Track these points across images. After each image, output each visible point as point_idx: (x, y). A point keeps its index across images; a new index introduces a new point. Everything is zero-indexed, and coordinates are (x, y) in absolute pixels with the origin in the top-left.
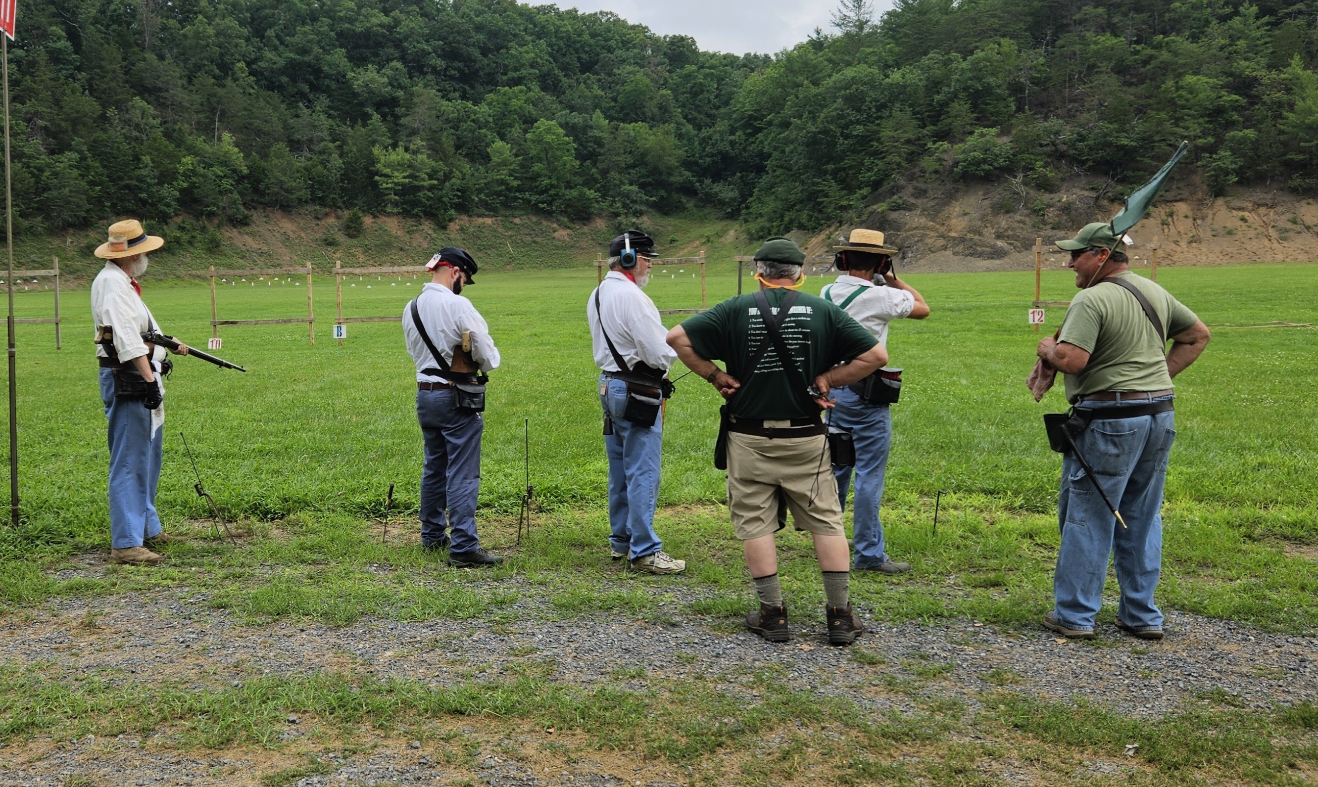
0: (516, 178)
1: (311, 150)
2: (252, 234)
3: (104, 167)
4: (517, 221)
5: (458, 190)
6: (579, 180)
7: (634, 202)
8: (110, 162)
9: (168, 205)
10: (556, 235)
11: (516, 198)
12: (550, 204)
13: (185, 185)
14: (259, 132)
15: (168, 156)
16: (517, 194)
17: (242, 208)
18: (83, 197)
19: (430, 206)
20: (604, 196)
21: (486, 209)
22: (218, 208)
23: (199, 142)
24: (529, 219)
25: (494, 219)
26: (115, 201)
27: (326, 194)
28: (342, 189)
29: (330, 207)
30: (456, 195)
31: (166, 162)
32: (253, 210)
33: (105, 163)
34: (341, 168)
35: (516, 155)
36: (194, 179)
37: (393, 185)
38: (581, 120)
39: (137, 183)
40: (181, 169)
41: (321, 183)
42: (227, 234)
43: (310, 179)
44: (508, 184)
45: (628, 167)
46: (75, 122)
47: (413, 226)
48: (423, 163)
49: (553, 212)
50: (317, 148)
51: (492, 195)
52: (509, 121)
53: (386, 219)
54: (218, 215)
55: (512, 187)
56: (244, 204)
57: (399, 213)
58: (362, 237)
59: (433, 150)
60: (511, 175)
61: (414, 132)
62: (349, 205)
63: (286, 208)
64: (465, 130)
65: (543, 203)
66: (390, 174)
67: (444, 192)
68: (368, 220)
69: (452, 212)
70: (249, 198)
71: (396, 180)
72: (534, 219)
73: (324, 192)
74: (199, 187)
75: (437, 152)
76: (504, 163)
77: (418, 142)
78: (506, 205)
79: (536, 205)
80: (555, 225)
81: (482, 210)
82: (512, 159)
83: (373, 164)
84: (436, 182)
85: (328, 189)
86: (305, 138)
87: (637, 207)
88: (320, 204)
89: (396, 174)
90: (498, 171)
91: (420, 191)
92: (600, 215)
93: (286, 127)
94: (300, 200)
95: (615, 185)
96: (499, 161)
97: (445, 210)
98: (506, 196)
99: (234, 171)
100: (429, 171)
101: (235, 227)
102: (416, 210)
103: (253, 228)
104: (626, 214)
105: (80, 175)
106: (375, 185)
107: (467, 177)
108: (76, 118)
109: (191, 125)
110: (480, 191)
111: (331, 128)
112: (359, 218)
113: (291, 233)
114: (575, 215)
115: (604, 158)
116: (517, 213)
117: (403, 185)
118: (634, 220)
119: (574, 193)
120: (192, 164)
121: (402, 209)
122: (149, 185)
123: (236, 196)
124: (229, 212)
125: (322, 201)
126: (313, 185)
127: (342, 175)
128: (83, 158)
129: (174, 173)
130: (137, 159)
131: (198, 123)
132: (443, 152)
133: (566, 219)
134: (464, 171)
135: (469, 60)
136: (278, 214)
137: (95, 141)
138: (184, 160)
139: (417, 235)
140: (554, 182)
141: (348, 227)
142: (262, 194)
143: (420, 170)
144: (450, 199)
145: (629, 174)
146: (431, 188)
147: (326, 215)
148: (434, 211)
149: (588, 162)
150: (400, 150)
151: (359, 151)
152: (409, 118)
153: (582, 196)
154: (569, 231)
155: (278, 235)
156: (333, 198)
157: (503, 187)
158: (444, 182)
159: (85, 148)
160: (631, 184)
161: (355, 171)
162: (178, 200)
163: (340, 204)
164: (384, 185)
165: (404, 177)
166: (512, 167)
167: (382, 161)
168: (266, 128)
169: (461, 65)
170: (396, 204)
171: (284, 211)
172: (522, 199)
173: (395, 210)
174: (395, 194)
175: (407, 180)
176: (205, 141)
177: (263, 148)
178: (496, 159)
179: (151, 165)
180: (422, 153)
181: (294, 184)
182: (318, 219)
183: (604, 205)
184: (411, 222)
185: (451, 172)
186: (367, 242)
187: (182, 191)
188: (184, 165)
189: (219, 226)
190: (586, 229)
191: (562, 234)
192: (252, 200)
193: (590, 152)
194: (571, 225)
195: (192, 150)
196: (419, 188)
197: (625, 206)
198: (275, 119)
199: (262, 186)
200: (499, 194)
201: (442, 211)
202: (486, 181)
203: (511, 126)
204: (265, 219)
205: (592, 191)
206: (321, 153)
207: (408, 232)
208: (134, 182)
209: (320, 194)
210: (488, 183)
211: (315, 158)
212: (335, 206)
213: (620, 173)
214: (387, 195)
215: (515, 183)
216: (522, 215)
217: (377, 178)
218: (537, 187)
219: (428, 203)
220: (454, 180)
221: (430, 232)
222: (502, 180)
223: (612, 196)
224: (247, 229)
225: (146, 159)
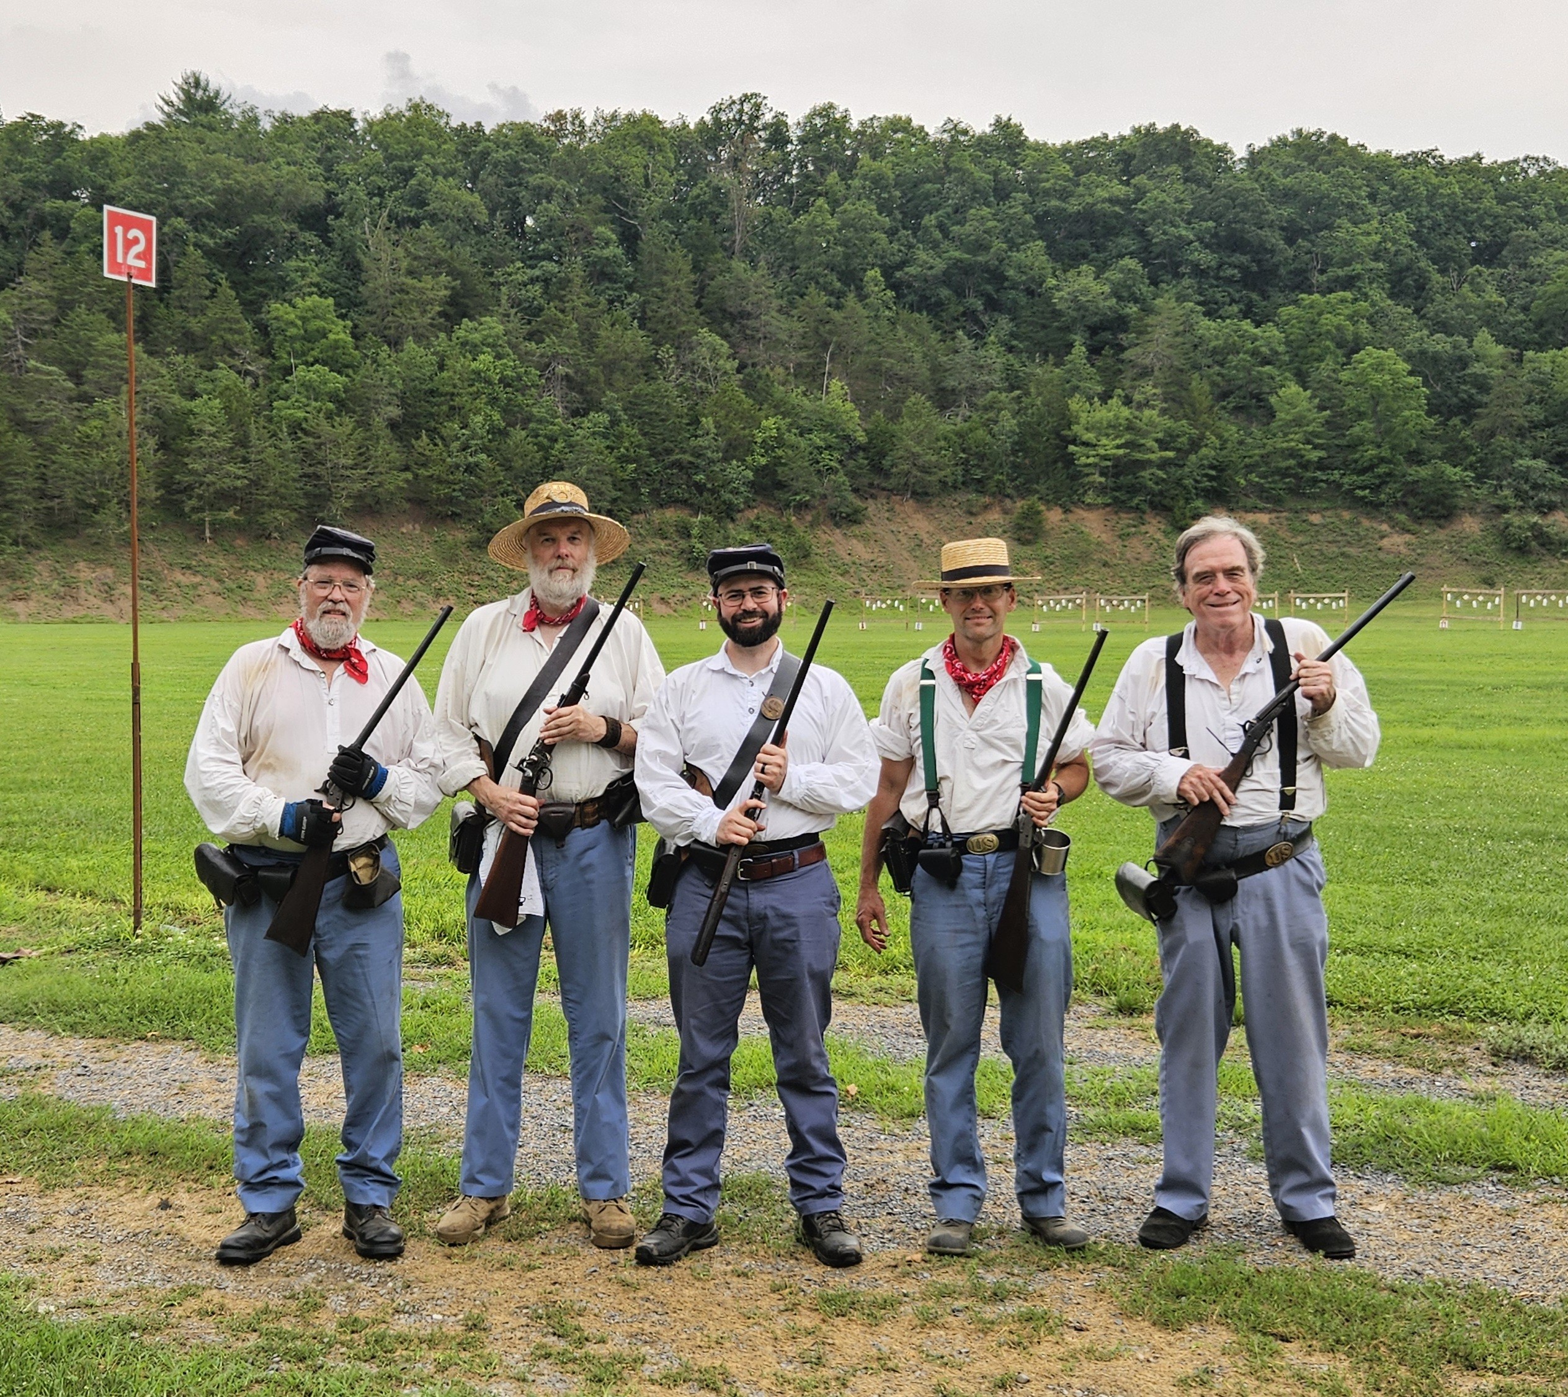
0: (1316, 447)
1: (972, 405)
2: (864, 538)
3: (645, 434)
4: (1315, 518)
5: (1212, 467)
6: (1438, 448)
7: (1536, 487)
8: (654, 427)
9: (736, 492)
10: (1385, 543)
11: (1315, 481)
12: (1376, 489)
13: (763, 461)
14: (892, 378)
15: (742, 416)
16: (1318, 473)
17: (851, 497)
18: (608, 479)
19: (1161, 493)
20: (1480, 479)
21: (1261, 498)
22: (813, 496)
23: (796, 396)
24: (1338, 516)
25: (1273, 515)
26: (657, 485)
27: (989, 473)
28: (1015, 466)
29: (993, 495)
30: (1206, 475)
31: (737, 425)
32: (870, 501)
33: (647, 429)
34: (1013, 432)
35: (1321, 408)
36: (780, 452)
37: (1096, 460)
38: (1448, 347)
39: (691, 459)
40: (759, 437)
41: (982, 457)
42: (825, 538)
43: (964, 451)
44: (1302, 456)
45: (1536, 426)
46: (610, 367)
47: (1129, 526)
48: (1151, 423)
49: (1383, 504)
50: (981, 402)
51: (1273, 474)
52: (1317, 350)
53: (1084, 514)
54: (814, 507)
55: (1309, 461)
56: (856, 491)
57: (1108, 505)
58: (1042, 543)
59: (1173, 400)
60: (1308, 442)
61: (1145, 373)
62: (1024, 491)
63: (921, 495)
64: (1235, 367)
65: (1363, 488)
66: (1094, 441)
67: (1187, 470)
68: (1054, 517)
69: (1199, 503)
70: (866, 481)
71: (1102, 452)
72: (1347, 515)
73: (985, 470)
74: (785, 465)
75: (1181, 404)
76: (1298, 422)
77: (1148, 389)
78: (1295, 492)
79: (1350, 492)
80: (1385, 527)
81: (1252, 501)
82: (1314, 414)
83: (1069, 426)
84: (1171, 454)
85: (992, 465)
86: (963, 385)
87: (1544, 496)
88: (977, 491)
89: (1104, 441)
90: (1286, 435)
91: (1144, 469)
92: (1472, 511)
93: (936, 368)
94: (943, 483)
95: (1504, 457)
96: (1289, 417)
97: (1187, 501)
98: (1295, 476)
99: (847, 438)
100: (1160, 435)
101: (837, 525)
102: (1136, 501)
103: (867, 528)
104: (1522, 507)
105: (608, 447)
106: (1070, 460)
107: (1229, 445)
108: (613, 362)
109: (787, 368)
110: (1250, 468)
111: (1008, 368)
112: (1039, 513)
113: (925, 536)
114: (1422, 509)
115: (1486, 411)
116: (1315, 506)
117: (1117, 459)
118: (1536, 519)
119: (1424, 472)
120: (778, 429)
121: (1115, 499)
122: (712, 462)
123: (841, 478)
124: (832, 502)
125: (980, 485)
126: (967, 461)
127: (1015, 443)
128: (615, 422)
129: (750, 442)
130: (695, 422)
131: (799, 365)
132: (1192, 405)
133: (1402, 517)
134: (1226, 435)
135: (1260, 251)
136: (910, 505)
137: (636, 396)
138: (764, 423)
139: (1134, 542)
140: (1385, 453)
141: (1020, 527)
142: (887, 475)
143: (1145, 435)
144: (1196, 481)
145: (1535, 438)
146: (1164, 464)
147: (986, 507)
148: (1166, 502)
149: (1456, 421)
150: (1114, 402)
151: (1047, 404)
152: (1138, 350)
153: (1439, 476)
154: (1408, 537)
155: (904, 540)
156: (999, 481)
157: (1292, 462)
158: (1188, 452)
159: (618, 406)
160: (1535, 457)
161: (1036, 435)
162: (752, 485)
163: (1009, 491)
164: (1083, 460)
165: (1118, 447)
166: (1310, 429)
167: (1083, 421)
168: (902, 370)
169: (1244, 259)
170: (1102, 490)
171: (918, 501)
172: (1325, 481)
173: (1100, 500)
174: (1102, 474)
175: (1121, 452)
176: (804, 394)
177: (896, 402)
178: (1283, 415)
179: (714, 430)
180: (1153, 407)
181: (934, 458)
182: (972, 514)
183: (1482, 492)
184: (1126, 519)
185: (1202, 437)
186: (1049, 552)
187: (759, 471)
188: (765, 429)
189: (813, 525)
190: (1441, 535)
191: (1396, 542)
192: (871, 485)
193: (1463, 401)
194: (1414, 527)
195: (780, 408)
196: (1144, 464)
197: (1519, 494)
198: (917, 356)
199: (886, 463)
200: (1284, 473)
201: (1182, 503)
202: (1263, 452)
203: (1320, 359)
204: (887, 515)
205: (1458, 469)
206: (987, 408)
207: (1120, 537)
208: (687, 457)
209: (979, 474)
210: (1268, 455)
211: (975, 416)
212: (1001, 493)
213: (1512, 437)
214: (1088, 475)
215: (1314, 455)
216: (1326, 509)
217: (1072, 448)
218: (1356, 461)
219: (1157, 488)
220: (1204, 451)
221: (1158, 536)
222: (1292, 449)
223: (1498, 478)
224: (856, 530)
225: (708, 422)
